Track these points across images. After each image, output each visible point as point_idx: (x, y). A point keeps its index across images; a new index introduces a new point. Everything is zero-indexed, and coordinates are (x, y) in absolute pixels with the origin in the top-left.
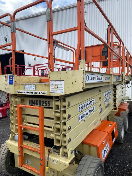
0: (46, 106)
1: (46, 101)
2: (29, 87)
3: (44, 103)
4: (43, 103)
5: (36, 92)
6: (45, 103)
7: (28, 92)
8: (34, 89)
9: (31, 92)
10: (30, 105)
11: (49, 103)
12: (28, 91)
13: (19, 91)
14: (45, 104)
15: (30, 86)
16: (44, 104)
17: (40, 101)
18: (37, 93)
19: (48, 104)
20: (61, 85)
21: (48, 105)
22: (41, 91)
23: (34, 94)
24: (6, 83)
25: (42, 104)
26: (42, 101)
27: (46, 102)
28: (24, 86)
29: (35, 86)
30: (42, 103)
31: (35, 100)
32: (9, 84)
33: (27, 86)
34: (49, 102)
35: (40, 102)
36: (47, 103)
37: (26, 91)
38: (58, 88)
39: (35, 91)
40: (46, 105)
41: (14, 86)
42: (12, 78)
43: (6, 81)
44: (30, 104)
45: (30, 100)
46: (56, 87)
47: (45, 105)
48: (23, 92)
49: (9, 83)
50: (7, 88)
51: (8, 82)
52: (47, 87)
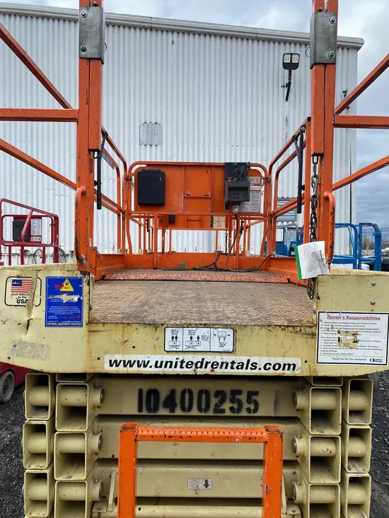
0: (239, 410)
1: (240, 392)
2: (195, 338)
3: (228, 400)
4: (222, 401)
5: (233, 363)
6: (232, 401)
7: (182, 362)
8: (222, 345)
9: (203, 363)
10: (145, 413)
11: (254, 397)
12: (188, 358)
13: (119, 357)
14: (231, 405)
15: (201, 332)
16: (227, 406)
17: (201, 393)
19: (249, 401)
20: (376, 331)
21: (246, 405)
24: (21, 315)
25: (212, 407)
26: (212, 393)
27: (238, 397)
28: (159, 333)
29: (230, 332)
30: (214, 401)
31: (173, 392)
32: (47, 320)
33: (183, 335)
34: (256, 393)
35: (204, 396)
36: (243, 398)
38: (359, 344)
39: (228, 359)
40: (236, 407)
41: (90, 331)
42: (70, 293)
43: (27, 304)
44: (140, 409)
45: (141, 391)
46: (350, 338)
47: (232, 408)
48: (152, 363)
49: (48, 314)
50: (33, 345)
51: (39, 313)
52: (300, 341)
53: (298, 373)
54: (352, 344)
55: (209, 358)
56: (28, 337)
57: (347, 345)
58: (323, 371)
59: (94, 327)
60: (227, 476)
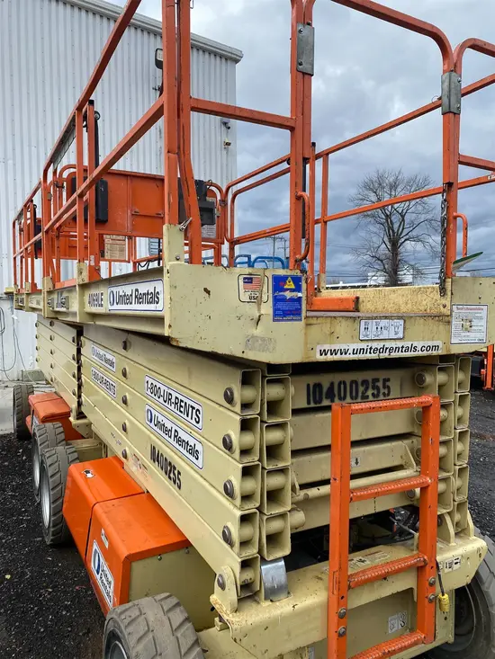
0: (378, 395)
1: (377, 380)
2: (379, 328)
3: (370, 387)
4: (367, 389)
5: (403, 347)
6: (373, 388)
7: (371, 348)
8: (396, 333)
9: (384, 349)
11: (388, 383)
12: (375, 345)
13: (327, 347)
14: (373, 392)
15: (384, 323)
16: (370, 392)
17: (352, 382)
18: (407, 349)
19: (384, 387)
20: (481, 318)
21: (382, 391)
22: (423, 340)
23: (395, 355)
24: (252, 310)
25: (360, 394)
26: (360, 383)
27: (377, 384)
28: (356, 325)
29: (402, 322)
30: (361, 389)
31: (332, 384)
32: (275, 315)
33: (372, 324)
34: (388, 380)
35: (354, 386)
36: (380, 384)
37: (364, 345)
38: (473, 328)
39: (399, 344)
40: (376, 393)
41: (307, 325)
42: (292, 290)
43: (256, 300)
44: (309, 403)
46: (468, 324)
47: (373, 394)
48: (351, 351)
49: (275, 310)
50: (263, 339)
51: (267, 309)
52: (442, 327)
53: (440, 352)
54: (469, 329)
55: (388, 345)
56: (258, 331)
57: (466, 329)
58: (455, 350)
59: (311, 321)
60: (370, 453)
